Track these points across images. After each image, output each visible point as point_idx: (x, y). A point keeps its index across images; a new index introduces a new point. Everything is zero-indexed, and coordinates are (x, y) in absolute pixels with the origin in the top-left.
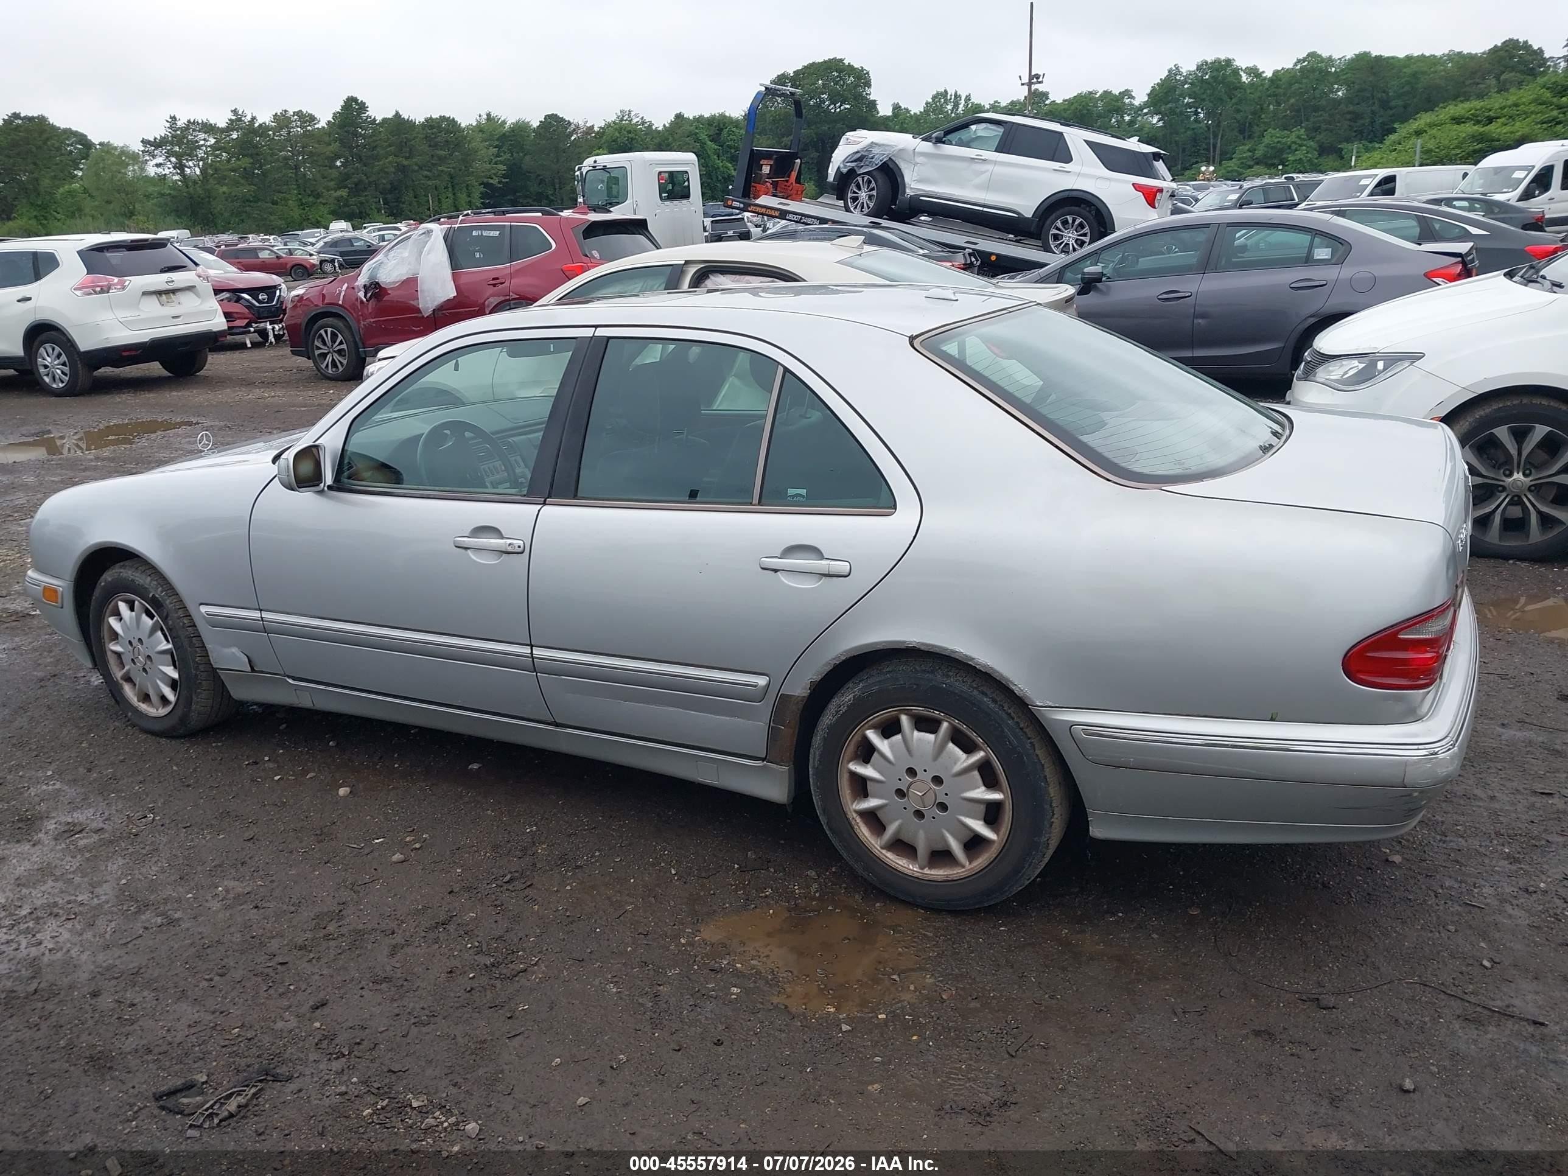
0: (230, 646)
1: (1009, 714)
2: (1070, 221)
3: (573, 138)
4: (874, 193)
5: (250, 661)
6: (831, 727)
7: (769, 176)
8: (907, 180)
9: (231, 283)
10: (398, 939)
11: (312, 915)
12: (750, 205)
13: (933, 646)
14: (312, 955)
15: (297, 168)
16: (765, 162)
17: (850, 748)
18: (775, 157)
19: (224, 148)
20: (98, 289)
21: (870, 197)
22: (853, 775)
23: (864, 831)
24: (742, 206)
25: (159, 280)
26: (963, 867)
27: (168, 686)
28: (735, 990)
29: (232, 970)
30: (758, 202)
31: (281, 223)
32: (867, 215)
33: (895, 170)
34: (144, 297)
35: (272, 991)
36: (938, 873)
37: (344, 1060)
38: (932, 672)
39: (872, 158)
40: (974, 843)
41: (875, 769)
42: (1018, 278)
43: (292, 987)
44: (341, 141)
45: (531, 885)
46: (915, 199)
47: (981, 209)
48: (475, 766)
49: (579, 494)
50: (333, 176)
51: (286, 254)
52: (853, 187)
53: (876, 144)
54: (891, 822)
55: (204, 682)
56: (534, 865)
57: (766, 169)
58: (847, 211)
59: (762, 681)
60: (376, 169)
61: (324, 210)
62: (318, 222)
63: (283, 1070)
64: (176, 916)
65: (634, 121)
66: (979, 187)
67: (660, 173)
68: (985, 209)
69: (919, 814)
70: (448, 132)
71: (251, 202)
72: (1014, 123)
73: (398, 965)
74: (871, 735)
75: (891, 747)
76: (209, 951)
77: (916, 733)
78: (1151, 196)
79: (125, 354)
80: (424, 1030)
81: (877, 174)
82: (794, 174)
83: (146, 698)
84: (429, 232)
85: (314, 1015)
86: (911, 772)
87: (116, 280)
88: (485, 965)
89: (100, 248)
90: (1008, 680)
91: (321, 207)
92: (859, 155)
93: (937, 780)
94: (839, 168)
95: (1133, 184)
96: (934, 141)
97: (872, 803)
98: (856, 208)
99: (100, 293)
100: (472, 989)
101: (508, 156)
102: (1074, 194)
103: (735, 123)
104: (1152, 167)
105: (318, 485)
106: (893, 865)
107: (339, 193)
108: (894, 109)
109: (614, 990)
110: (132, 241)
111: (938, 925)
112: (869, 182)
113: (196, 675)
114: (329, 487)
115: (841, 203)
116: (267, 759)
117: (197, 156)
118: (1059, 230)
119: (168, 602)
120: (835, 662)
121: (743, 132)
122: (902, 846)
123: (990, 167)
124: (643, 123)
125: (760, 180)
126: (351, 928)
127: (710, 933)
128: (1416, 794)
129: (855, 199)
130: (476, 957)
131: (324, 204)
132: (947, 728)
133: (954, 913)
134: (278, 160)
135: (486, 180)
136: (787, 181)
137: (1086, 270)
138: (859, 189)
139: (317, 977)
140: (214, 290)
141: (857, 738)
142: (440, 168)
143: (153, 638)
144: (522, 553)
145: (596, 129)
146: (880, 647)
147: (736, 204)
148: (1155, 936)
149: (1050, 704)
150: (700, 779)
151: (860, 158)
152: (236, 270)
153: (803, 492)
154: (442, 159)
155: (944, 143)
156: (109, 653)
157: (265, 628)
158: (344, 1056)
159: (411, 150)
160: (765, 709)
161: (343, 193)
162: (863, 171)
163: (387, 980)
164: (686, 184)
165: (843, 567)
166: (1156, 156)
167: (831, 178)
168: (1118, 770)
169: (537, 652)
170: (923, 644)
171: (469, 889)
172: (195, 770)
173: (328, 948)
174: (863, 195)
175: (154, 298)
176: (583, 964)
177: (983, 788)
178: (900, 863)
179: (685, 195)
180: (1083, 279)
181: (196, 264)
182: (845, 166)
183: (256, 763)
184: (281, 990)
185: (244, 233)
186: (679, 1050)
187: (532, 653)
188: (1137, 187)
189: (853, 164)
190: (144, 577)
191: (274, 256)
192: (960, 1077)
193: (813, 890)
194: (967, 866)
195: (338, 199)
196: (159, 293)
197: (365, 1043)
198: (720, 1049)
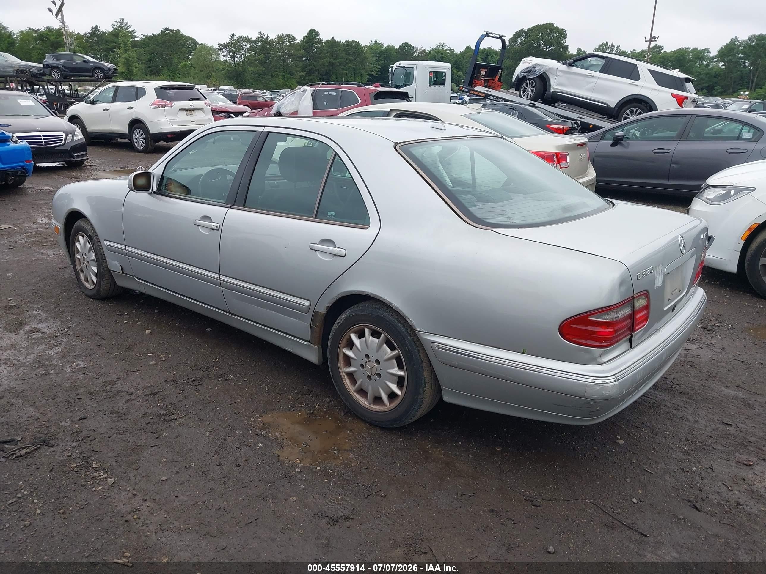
0: (115, 261)
1: (410, 334)
2: (635, 111)
3: (414, 55)
4: (534, 89)
5: (122, 268)
6: (335, 330)
7: (484, 77)
8: (552, 83)
9: (227, 109)
10: (133, 397)
11: (104, 381)
12: (471, 90)
13: (376, 295)
14: (93, 397)
15: (284, 61)
16: (483, 70)
17: (344, 342)
18: (489, 67)
19: (254, 49)
20: (161, 106)
21: (532, 91)
22: (345, 355)
23: (347, 382)
24: (467, 90)
25: (187, 104)
26: (386, 406)
27: (94, 275)
28: (260, 445)
29: (59, 398)
30: (475, 89)
31: (273, 86)
32: (530, 99)
33: (546, 78)
34: (180, 112)
35: (68, 409)
36: (376, 408)
37: (79, 442)
38: (379, 309)
39: (535, 71)
40: (392, 396)
41: (353, 353)
42: (583, 135)
43: (77, 409)
44: (306, 50)
45: (202, 384)
46: (555, 93)
47: (588, 101)
48: (209, 330)
49: (246, 205)
50: (300, 66)
51: (270, 100)
52: (524, 85)
53: (538, 64)
54: (359, 380)
55: (106, 276)
56: (208, 376)
57: (483, 73)
58: (520, 97)
59: (307, 303)
60: (320, 63)
61: (294, 81)
62: (291, 87)
63: (52, 442)
64: (51, 372)
65: (445, 48)
66: (588, 90)
67: (431, 72)
68: (590, 102)
69: (369, 377)
70: (355, 48)
71: (262, 75)
72: (611, 58)
73: (125, 408)
74: (353, 337)
75: (360, 343)
76: (54, 388)
77: (371, 337)
78: (681, 101)
79: (168, 136)
80: (119, 436)
81: (538, 81)
82: (497, 77)
83: (87, 281)
84: (306, 90)
85: (78, 422)
86: (367, 356)
87: (169, 102)
88: (160, 414)
89: (164, 88)
90: (405, 316)
91: (293, 80)
92: (529, 69)
93: (378, 362)
94: (518, 75)
95: (672, 94)
96: (567, 64)
97: (351, 369)
98: (524, 95)
99: (161, 108)
100: (149, 423)
101: (383, 62)
102: (638, 97)
103: (495, 53)
104: (683, 85)
105: (149, 190)
106: (358, 400)
107: (301, 74)
108: (578, 51)
109: (208, 435)
110: (178, 86)
111: (372, 432)
112: (533, 83)
113: (103, 272)
114: (154, 192)
115: (518, 92)
116: (126, 313)
117: (241, 52)
118: (628, 115)
119: (94, 238)
120: (336, 298)
121: (498, 57)
122: (362, 392)
123: (595, 80)
124: (450, 50)
125: (478, 78)
126: (116, 389)
127: (268, 418)
128: (592, 403)
129: (524, 91)
130: (159, 410)
131: (294, 78)
132: (383, 337)
133: (382, 428)
134: (276, 56)
135: (370, 73)
136: (494, 80)
137: (616, 134)
138: (527, 86)
139: (90, 407)
140: (212, 110)
141: (347, 337)
142: (349, 65)
143: (90, 253)
144: (218, 230)
145: (426, 51)
146: (354, 293)
147: (464, 89)
148: (470, 456)
149: (423, 330)
150: (285, 348)
151: (529, 71)
152: (231, 103)
153: (334, 214)
154: (351, 61)
155: (573, 66)
156: (76, 259)
157: (127, 254)
158: (79, 441)
159: (337, 55)
160: (309, 316)
161: (303, 74)
162: (530, 77)
163: (117, 413)
164: (444, 78)
165: (343, 252)
166: (687, 80)
167: (513, 80)
168: (451, 367)
169: (222, 278)
170: (372, 294)
171: (174, 381)
172: (96, 314)
173: (102, 396)
174: (529, 89)
175: (184, 112)
176: (202, 421)
177: (397, 369)
178: (361, 400)
179: (443, 83)
180: (614, 138)
181: (206, 98)
182: (521, 75)
183: (121, 315)
184: (72, 409)
185: (256, 88)
186: (219, 466)
187: (220, 278)
188: (673, 95)
189: (525, 74)
190: (87, 225)
191: (264, 100)
192: (335, 502)
193: (324, 407)
194: (388, 405)
195: (301, 76)
196: (187, 110)
197: (91, 437)
198: (238, 468)
